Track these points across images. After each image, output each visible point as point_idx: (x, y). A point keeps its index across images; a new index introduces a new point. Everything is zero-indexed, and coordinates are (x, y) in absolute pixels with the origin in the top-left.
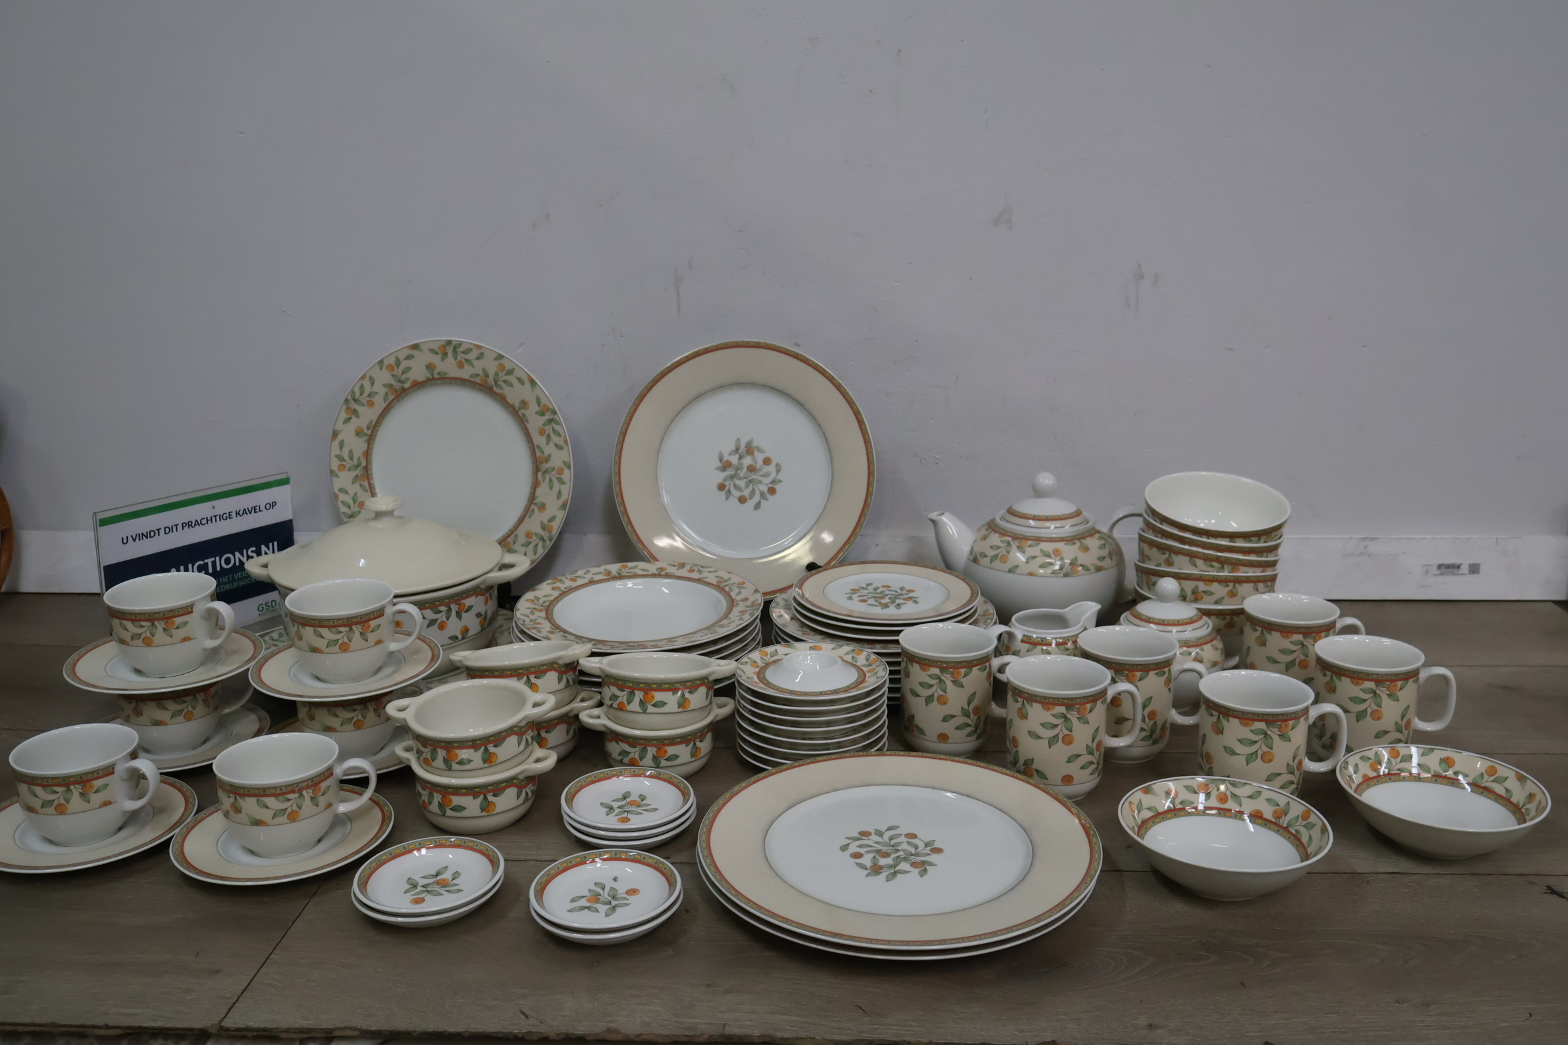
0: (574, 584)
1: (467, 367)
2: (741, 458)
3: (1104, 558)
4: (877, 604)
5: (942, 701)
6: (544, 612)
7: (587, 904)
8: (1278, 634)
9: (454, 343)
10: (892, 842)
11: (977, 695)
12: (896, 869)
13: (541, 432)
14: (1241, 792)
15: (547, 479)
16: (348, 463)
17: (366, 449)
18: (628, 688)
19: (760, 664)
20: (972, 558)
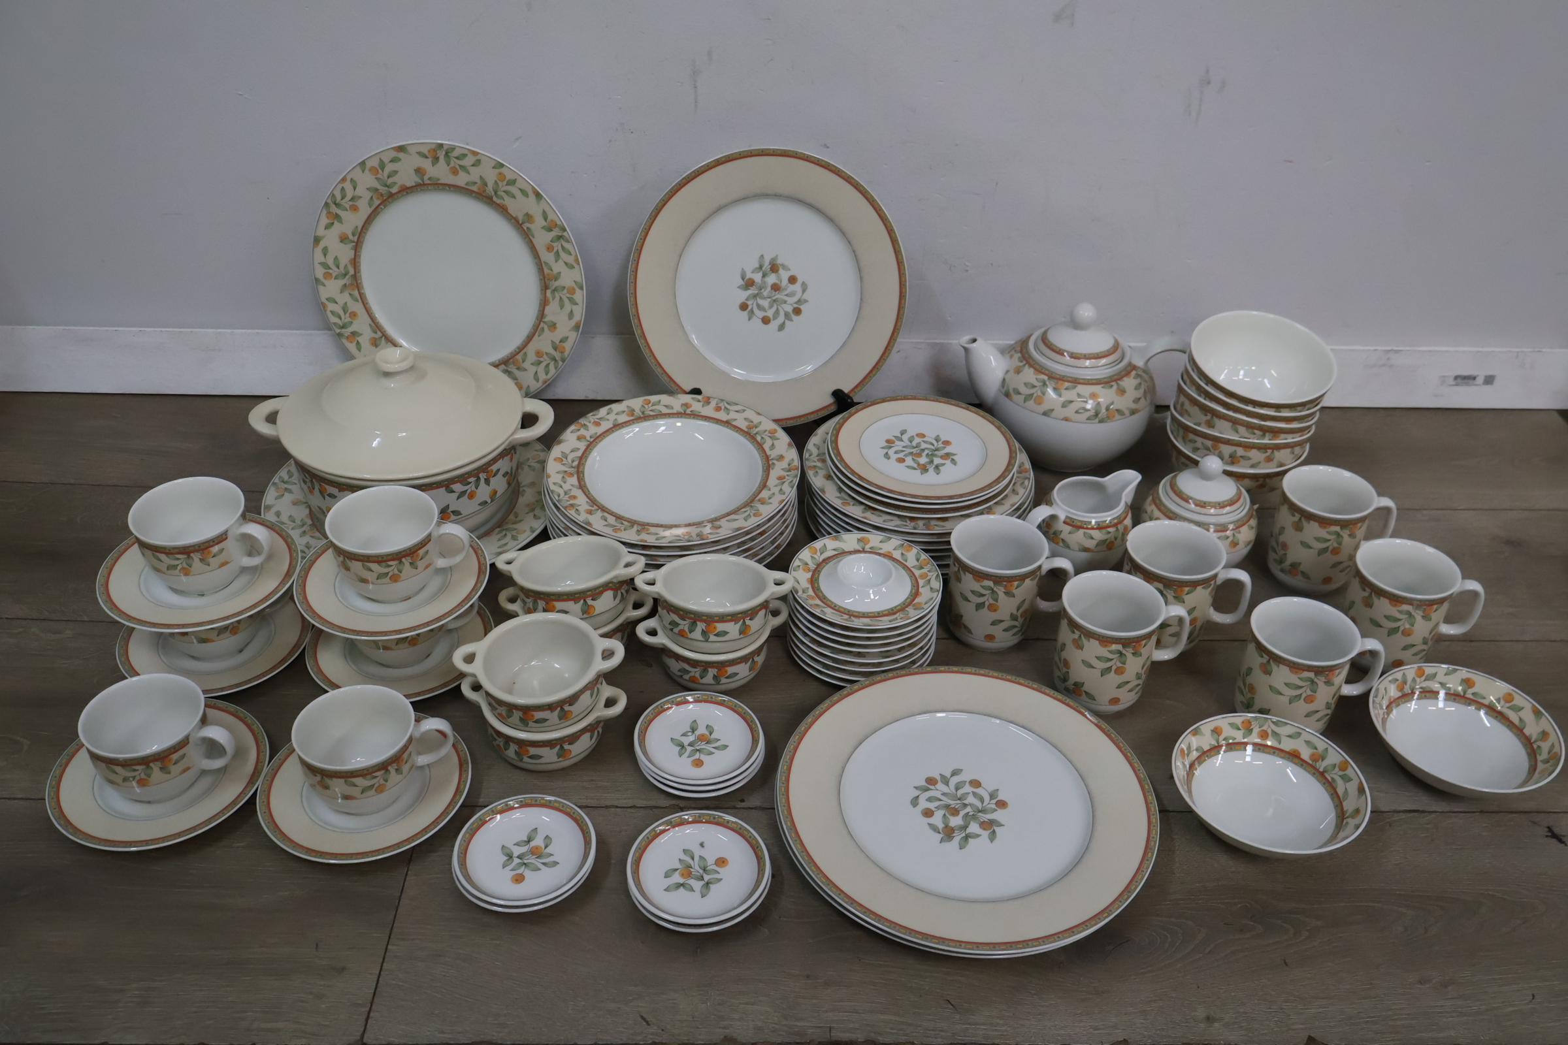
0: (600, 430)
1: (462, 174)
2: (764, 276)
3: (1139, 399)
4: (915, 466)
5: (993, 608)
6: (576, 476)
7: (681, 881)
8: (1316, 524)
9: (445, 147)
10: (960, 792)
11: (1026, 601)
12: (967, 832)
13: (548, 248)
14: (1284, 731)
15: (557, 298)
16: (335, 271)
17: (353, 257)
18: (690, 618)
19: (812, 566)
20: (1004, 391)
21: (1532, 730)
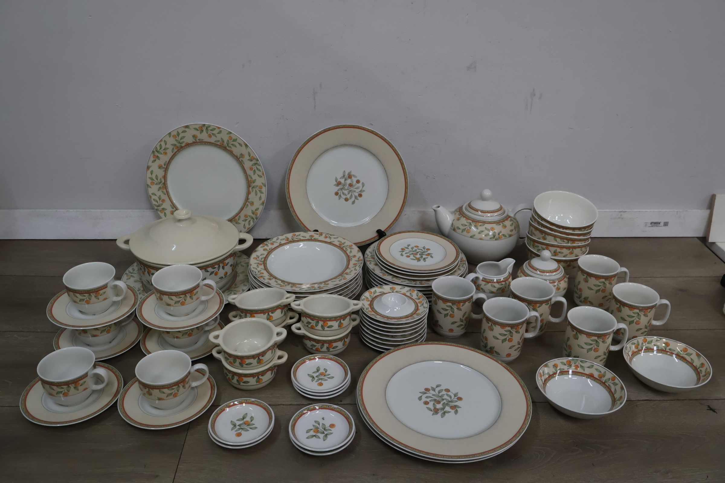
0: (273, 247)
1: (213, 137)
2: (345, 180)
3: (513, 230)
4: (415, 258)
5: (452, 316)
6: (263, 265)
7: (314, 434)
8: (594, 278)
9: (206, 126)
10: (440, 394)
11: (467, 313)
12: (444, 410)
13: (251, 169)
14: (585, 365)
15: (254, 191)
16: (156, 181)
17: (164, 175)
18: (316, 320)
19: (370, 299)
20: (452, 228)
21: (697, 363)
